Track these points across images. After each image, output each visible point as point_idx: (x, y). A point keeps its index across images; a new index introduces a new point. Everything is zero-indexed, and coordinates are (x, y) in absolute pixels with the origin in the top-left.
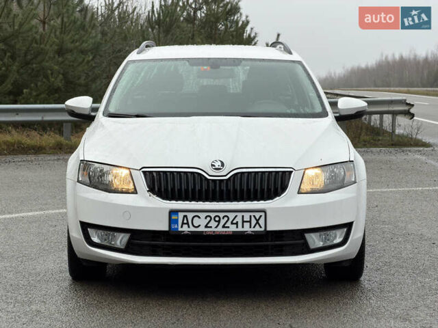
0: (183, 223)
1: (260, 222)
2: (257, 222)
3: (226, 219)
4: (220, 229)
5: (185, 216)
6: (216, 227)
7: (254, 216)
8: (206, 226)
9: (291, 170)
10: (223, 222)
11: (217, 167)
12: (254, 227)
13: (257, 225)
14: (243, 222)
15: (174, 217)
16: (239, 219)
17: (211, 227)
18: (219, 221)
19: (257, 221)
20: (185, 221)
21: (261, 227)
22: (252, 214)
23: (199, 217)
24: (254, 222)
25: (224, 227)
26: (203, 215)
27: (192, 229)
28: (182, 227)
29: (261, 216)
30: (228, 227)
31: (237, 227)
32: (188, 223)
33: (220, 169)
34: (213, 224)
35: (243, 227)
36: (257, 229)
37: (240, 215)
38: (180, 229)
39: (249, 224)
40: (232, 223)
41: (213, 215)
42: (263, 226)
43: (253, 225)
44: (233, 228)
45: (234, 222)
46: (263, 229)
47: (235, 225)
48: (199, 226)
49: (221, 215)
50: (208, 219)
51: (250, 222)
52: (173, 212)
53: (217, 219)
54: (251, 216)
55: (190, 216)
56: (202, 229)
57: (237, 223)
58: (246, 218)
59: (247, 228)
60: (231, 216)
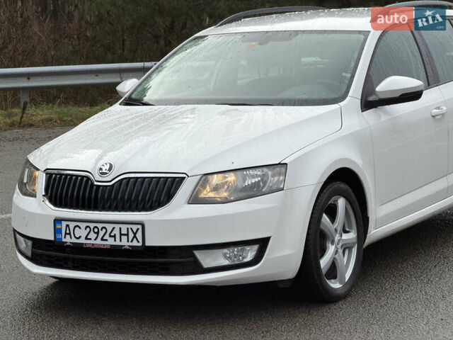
0: (66, 234)
1: (137, 236)
2: (135, 237)
3: (104, 230)
4: (99, 242)
5: (68, 226)
6: (95, 239)
7: (131, 229)
8: (86, 238)
9: (184, 175)
10: (101, 233)
11: (104, 171)
12: (132, 241)
13: (135, 239)
14: (121, 235)
15: (58, 226)
16: (116, 232)
17: (90, 239)
18: (98, 233)
19: (135, 234)
20: (68, 232)
21: (138, 242)
22: (129, 226)
23: (80, 228)
24: (131, 235)
25: (102, 239)
26: (83, 225)
27: (74, 240)
28: (65, 237)
29: (138, 229)
30: (107, 240)
31: (115, 240)
32: (70, 234)
33: (106, 173)
34: (92, 236)
35: (121, 241)
36: (135, 243)
37: (117, 226)
38: (64, 240)
39: (126, 237)
40: (110, 236)
41: (92, 225)
42: (140, 240)
43: (130, 240)
44: (111, 242)
45: (112, 235)
46: (140, 244)
47: (113, 239)
48: (80, 237)
49: (100, 226)
50: (88, 229)
51: (127, 235)
52: (57, 221)
53: (96, 230)
54: (128, 229)
55: (72, 225)
56: (82, 241)
57: (115, 236)
58: (124, 232)
59: (124, 242)
60: (109, 227)
